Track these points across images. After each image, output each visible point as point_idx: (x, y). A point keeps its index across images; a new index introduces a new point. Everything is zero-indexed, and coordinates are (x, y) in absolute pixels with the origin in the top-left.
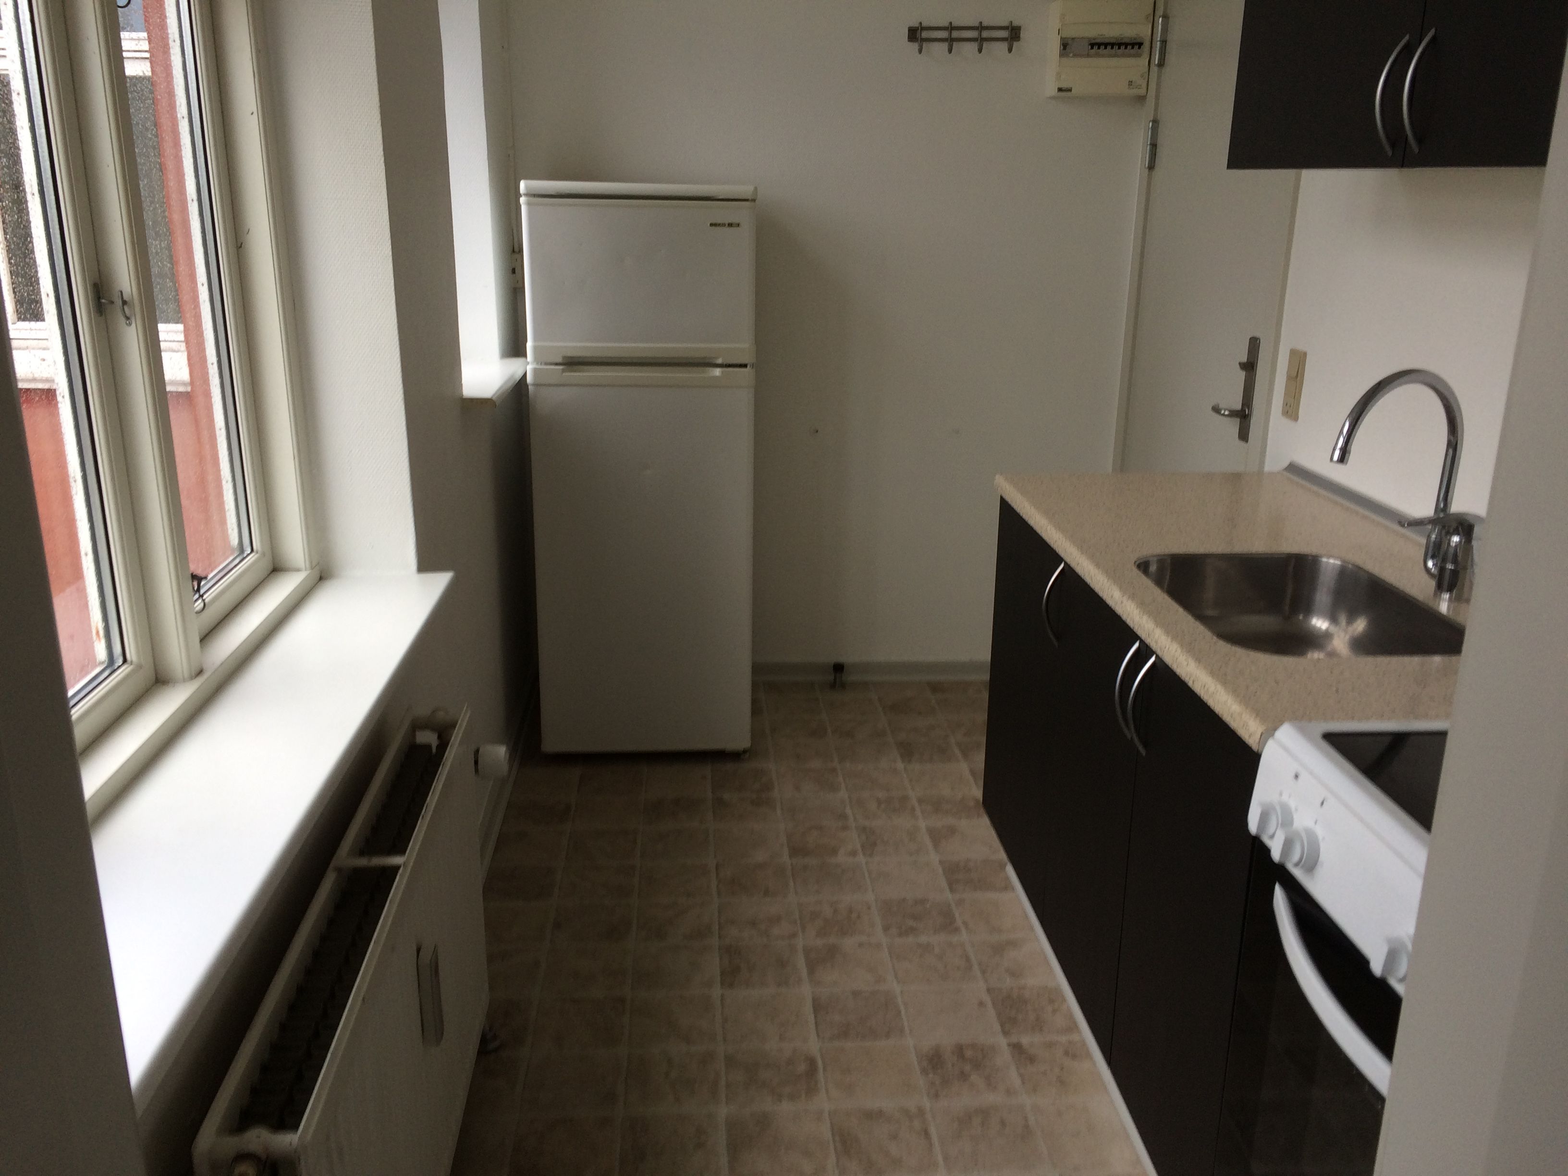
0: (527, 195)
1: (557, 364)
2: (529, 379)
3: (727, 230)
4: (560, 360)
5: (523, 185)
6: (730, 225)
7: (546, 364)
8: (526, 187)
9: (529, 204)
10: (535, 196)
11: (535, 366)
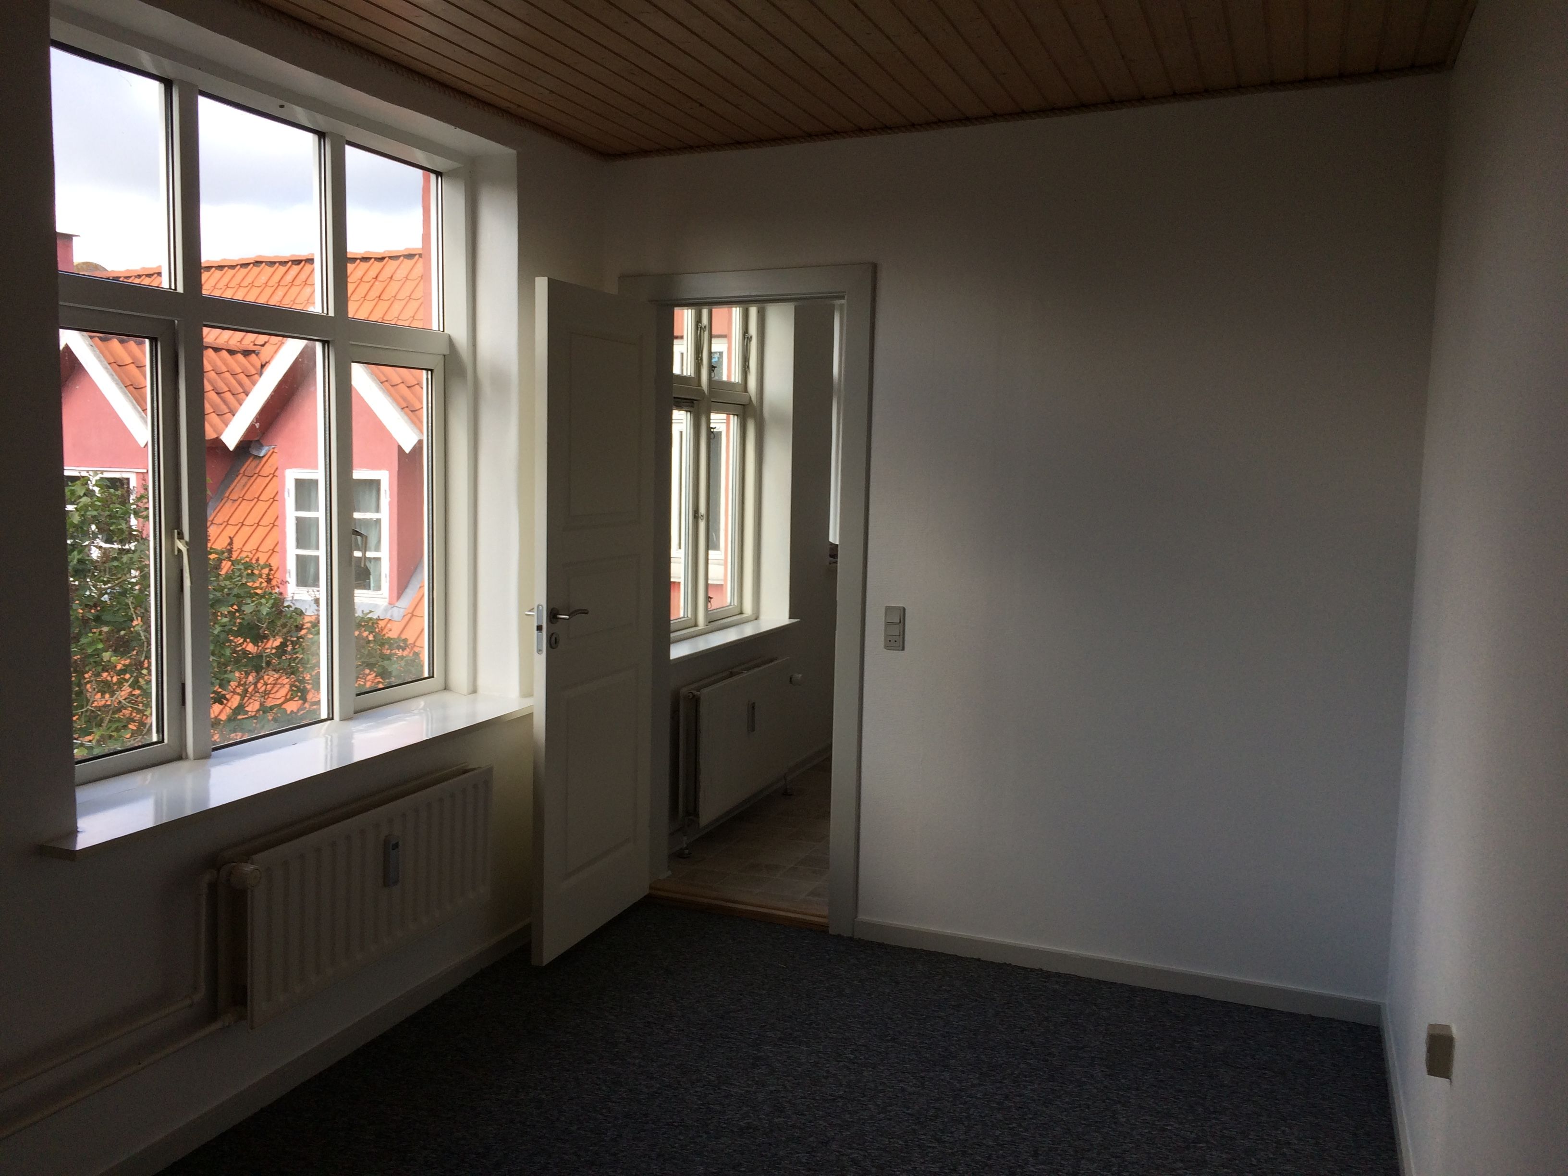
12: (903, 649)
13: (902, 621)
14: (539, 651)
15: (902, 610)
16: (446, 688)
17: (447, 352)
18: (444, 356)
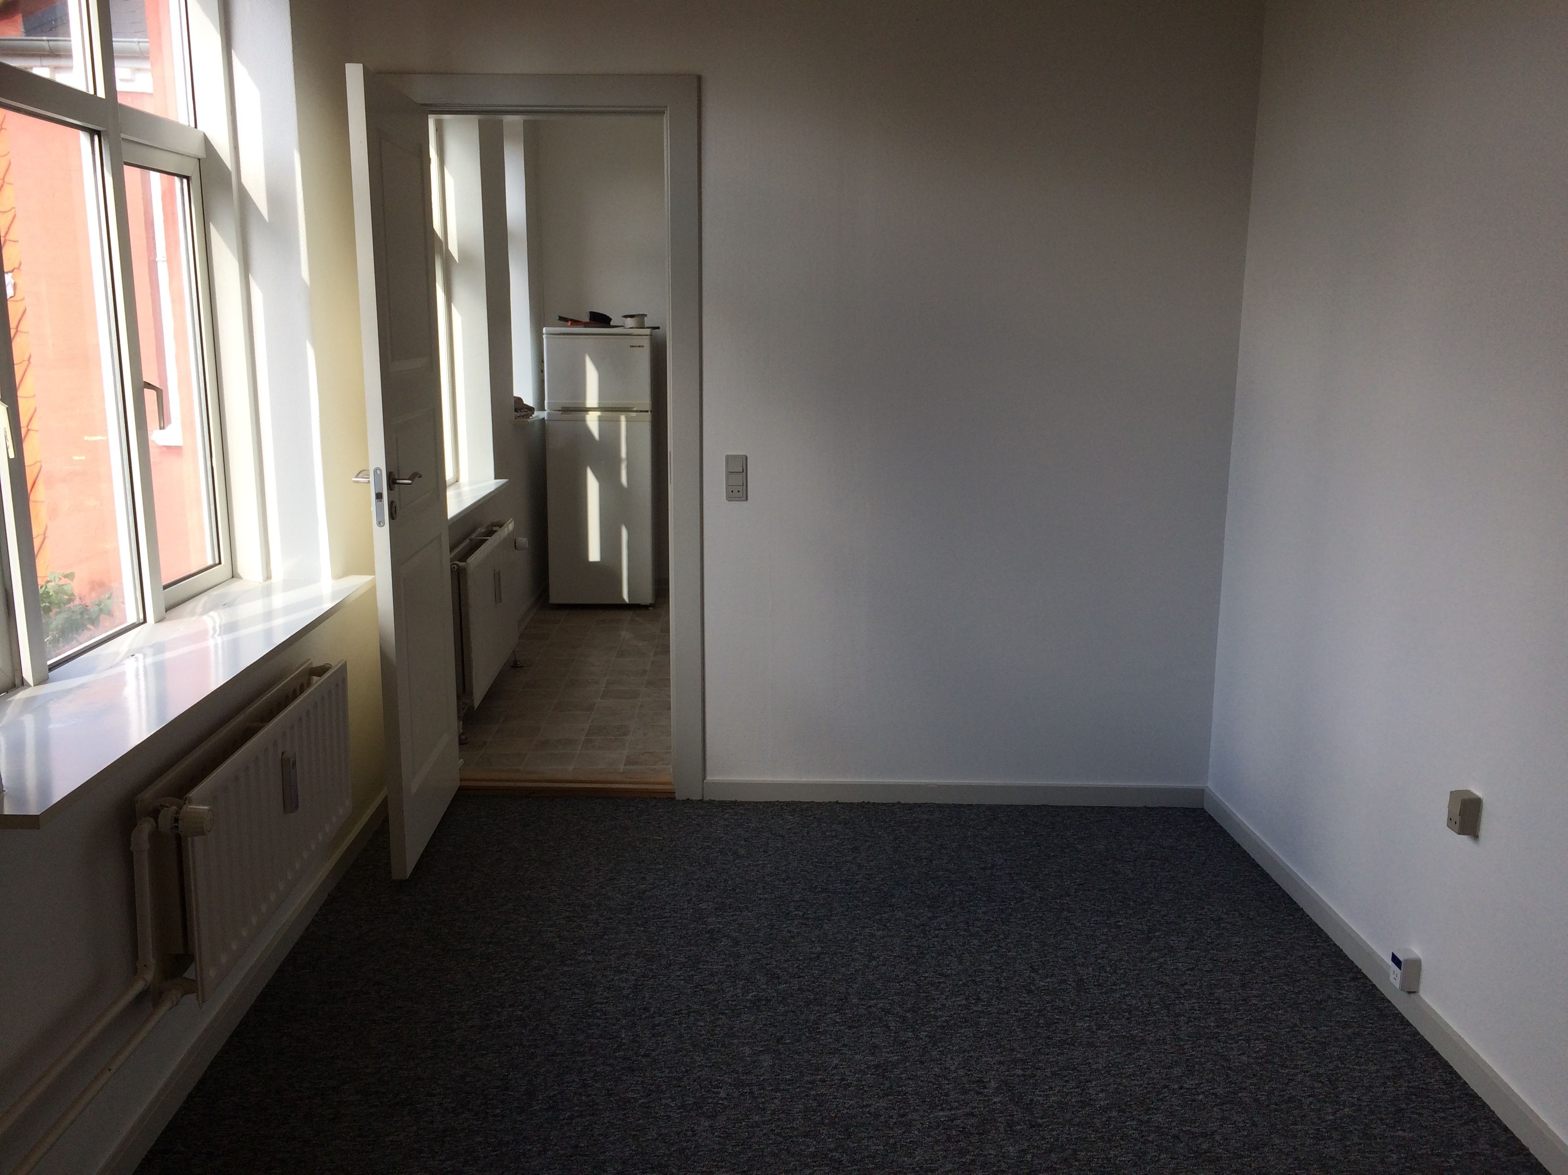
0: (547, 334)
1: (559, 411)
2: (546, 419)
3: (638, 348)
4: (560, 409)
5: (544, 329)
6: (639, 346)
7: (554, 411)
8: (546, 330)
9: (547, 338)
10: (550, 334)
11: (549, 411)
12: (747, 499)
13: (745, 471)
14: (380, 523)
15: (745, 458)
16: (234, 575)
17: (201, 154)
18: (199, 159)
